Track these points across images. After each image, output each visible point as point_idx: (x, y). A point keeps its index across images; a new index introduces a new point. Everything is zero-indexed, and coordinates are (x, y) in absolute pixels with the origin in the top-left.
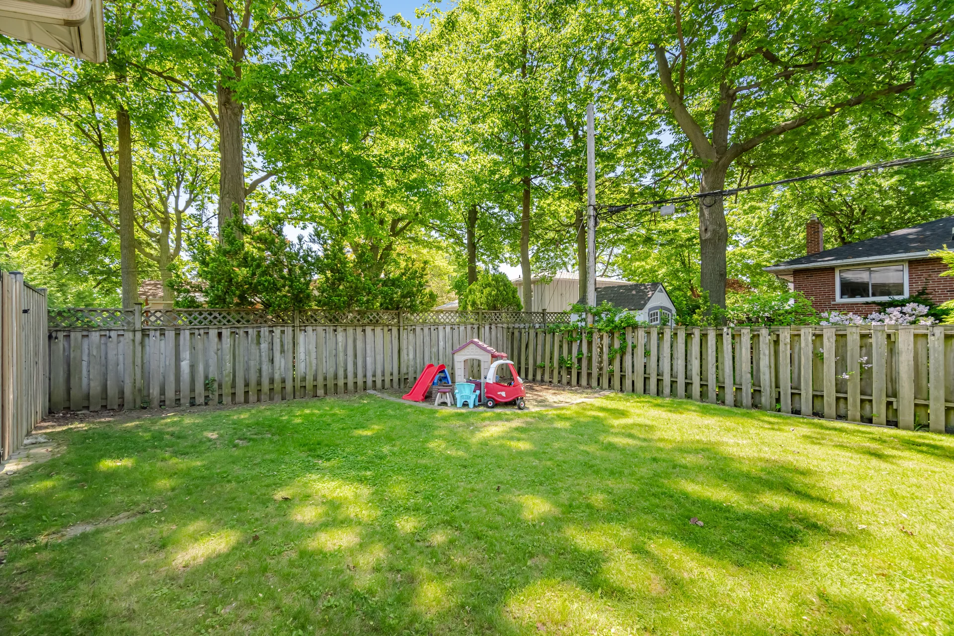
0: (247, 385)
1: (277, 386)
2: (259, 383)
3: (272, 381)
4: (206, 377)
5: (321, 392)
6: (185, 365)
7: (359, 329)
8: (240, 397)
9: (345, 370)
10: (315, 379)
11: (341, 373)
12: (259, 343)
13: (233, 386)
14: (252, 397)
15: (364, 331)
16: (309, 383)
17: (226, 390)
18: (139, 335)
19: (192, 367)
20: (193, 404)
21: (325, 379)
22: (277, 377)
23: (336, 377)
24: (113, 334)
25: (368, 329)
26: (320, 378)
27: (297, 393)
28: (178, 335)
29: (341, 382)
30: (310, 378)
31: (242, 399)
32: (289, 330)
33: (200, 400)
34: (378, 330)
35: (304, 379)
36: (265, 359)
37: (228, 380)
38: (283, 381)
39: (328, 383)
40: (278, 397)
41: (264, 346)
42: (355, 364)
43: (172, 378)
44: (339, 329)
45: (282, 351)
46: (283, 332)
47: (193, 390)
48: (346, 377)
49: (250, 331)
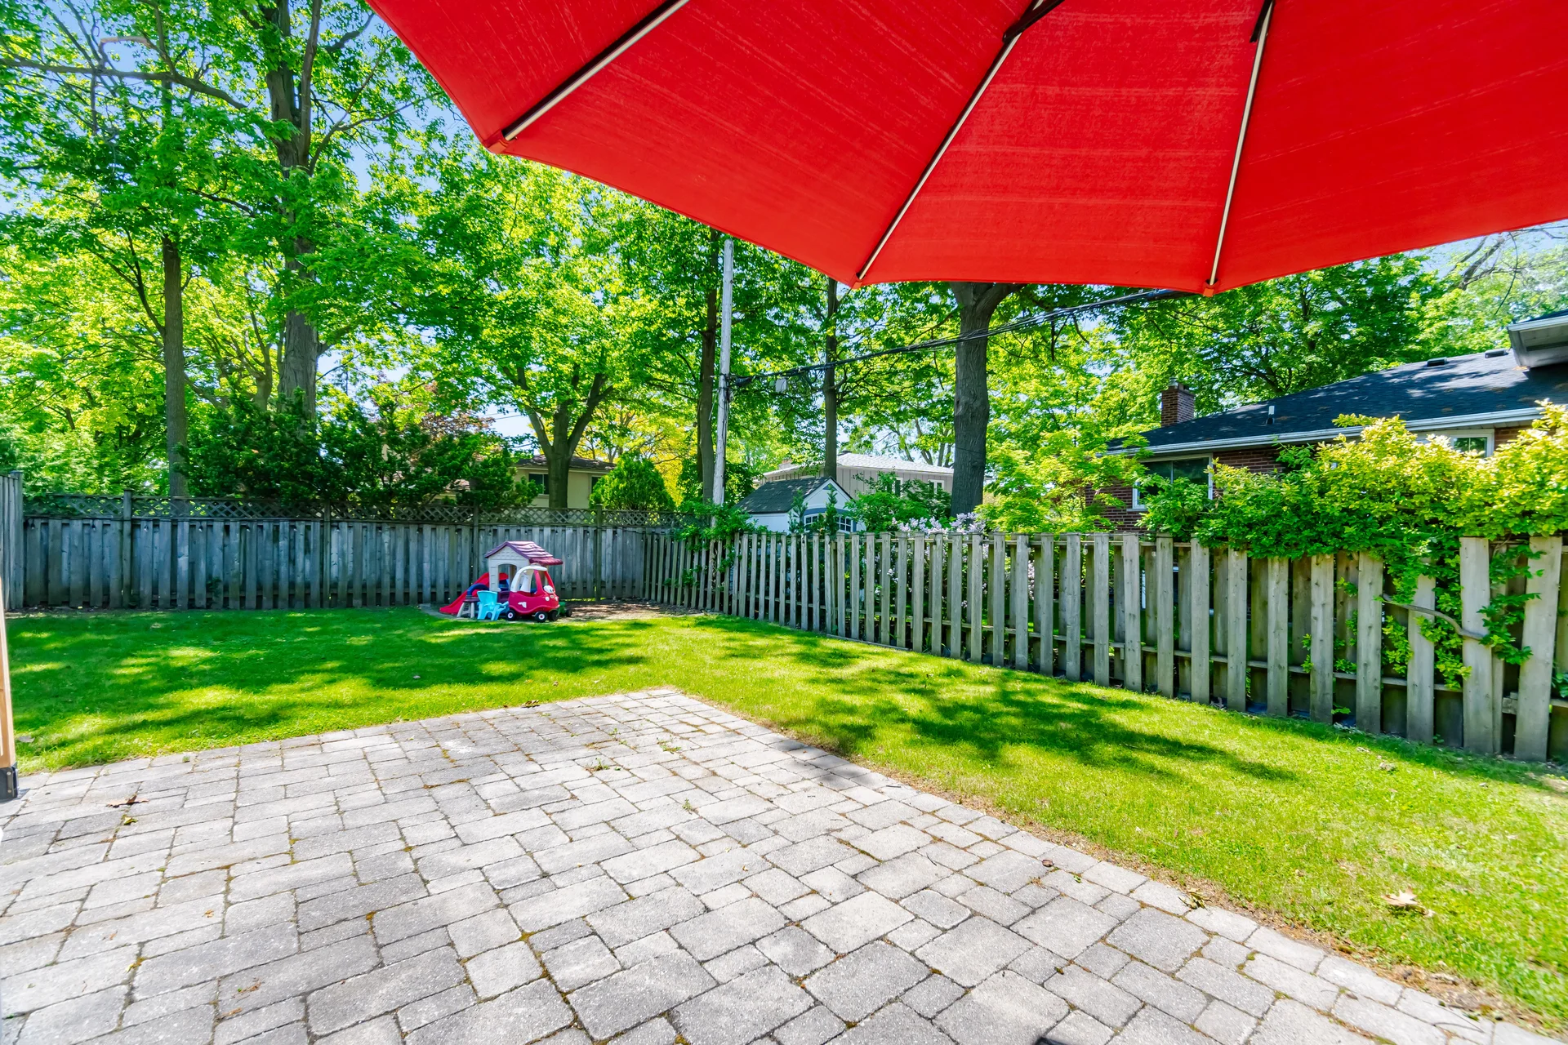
0: (260, 588)
1: (299, 592)
2: (276, 587)
3: (292, 585)
4: (209, 577)
5: (357, 602)
6: (183, 562)
7: (413, 529)
8: (251, 601)
9: (393, 578)
10: (350, 587)
11: (386, 580)
12: (276, 540)
13: (243, 588)
14: (267, 601)
15: (420, 530)
16: (342, 590)
17: (234, 592)
18: (128, 526)
19: (192, 565)
20: (191, 607)
21: (364, 587)
22: (299, 580)
23: (379, 585)
24: (98, 524)
25: (427, 528)
26: (357, 585)
27: (326, 602)
28: (174, 527)
29: (386, 592)
30: (343, 584)
31: (254, 604)
32: (316, 526)
33: (201, 602)
34: (441, 529)
35: (334, 585)
36: (284, 558)
37: (235, 583)
38: (307, 586)
39: (368, 591)
40: (299, 604)
41: (283, 543)
42: (407, 570)
43: (167, 576)
44: (386, 527)
45: (307, 550)
46: (308, 528)
47: (191, 590)
48: (393, 585)
49: (265, 525)
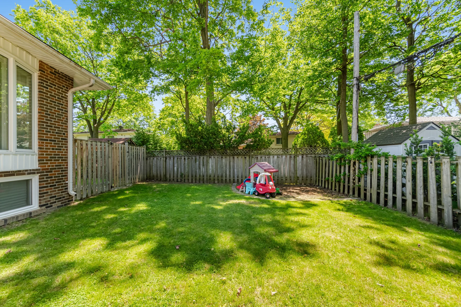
0: (192, 177)
1: (201, 178)
2: (196, 176)
3: (200, 175)
4: (181, 173)
5: (216, 182)
6: (175, 168)
7: (231, 158)
8: (190, 181)
9: (226, 174)
10: (214, 177)
11: (224, 175)
12: (196, 162)
13: (188, 176)
14: (194, 181)
15: (234, 158)
16: (212, 178)
17: (186, 178)
18: (165, 158)
19: (177, 169)
20: (177, 181)
21: (218, 177)
22: (201, 174)
23: (222, 176)
24: (159, 158)
25: (236, 157)
26: (216, 176)
27: (208, 181)
28: (174, 159)
29: (224, 179)
30: (212, 176)
31: (191, 181)
32: (205, 157)
33: (179, 180)
34: (240, 157)
35: (210, 176)
36: (198, 168)
37: (186, 174)
38: (203, 176)
39: (219, 178)
40: (201, 182)
41: (197, 163)
42: (230, 172)
43: (172, 173)
44: (224, 157)
45: (203, 165)
46: (203, 158)
47: (177, 177)
48: (226, 177)
49: (193, 157)
